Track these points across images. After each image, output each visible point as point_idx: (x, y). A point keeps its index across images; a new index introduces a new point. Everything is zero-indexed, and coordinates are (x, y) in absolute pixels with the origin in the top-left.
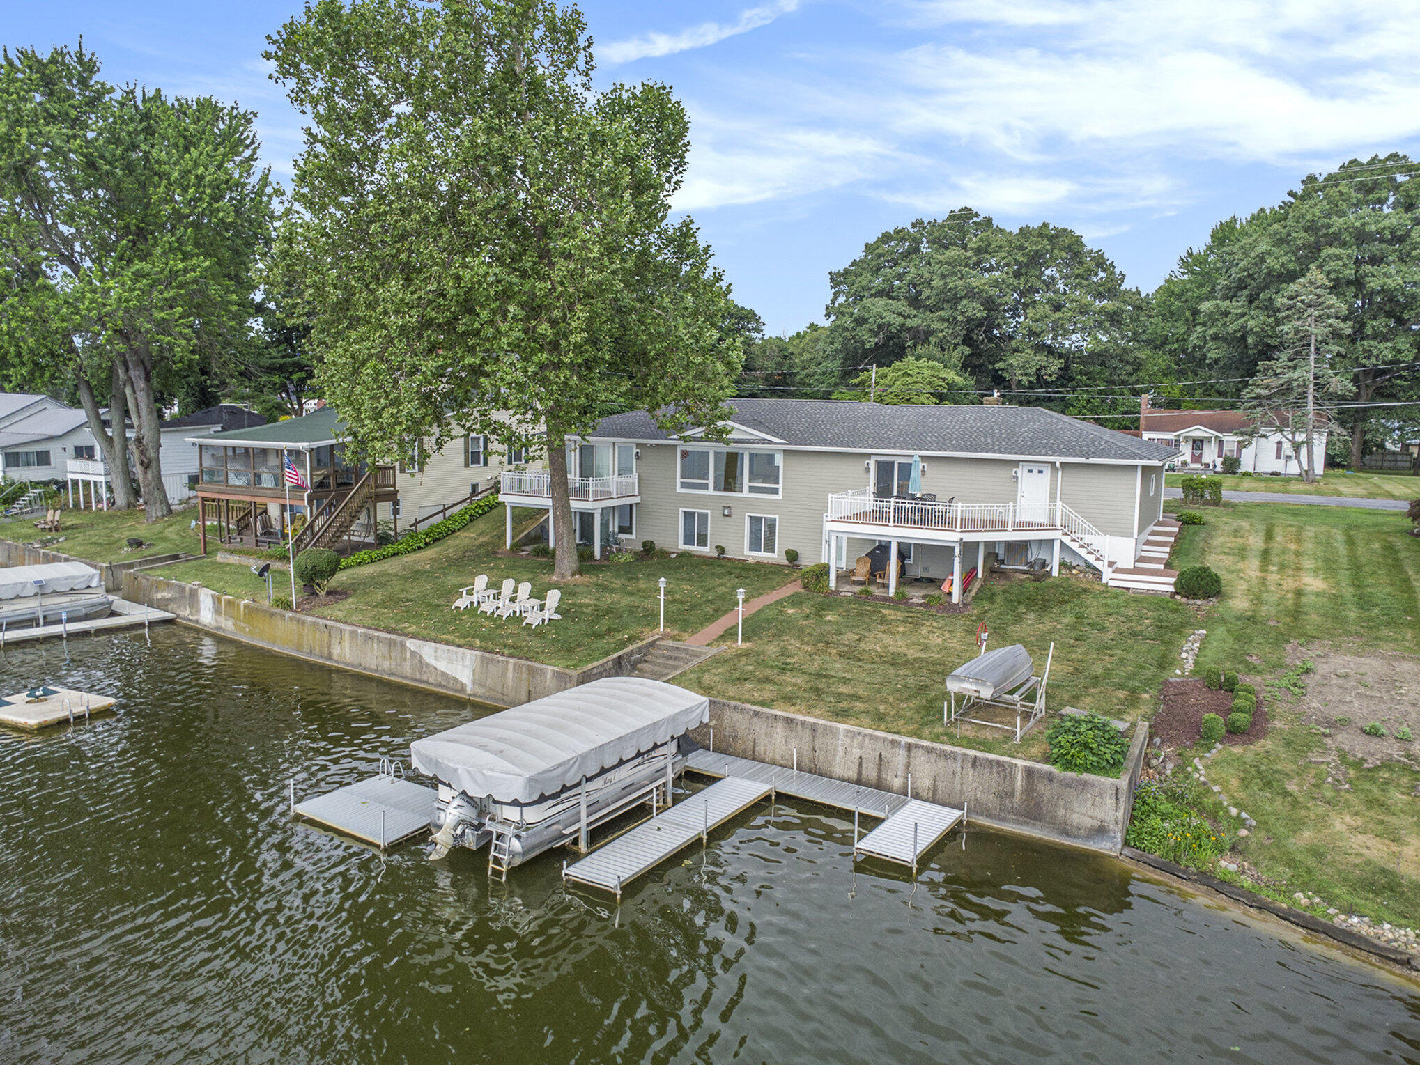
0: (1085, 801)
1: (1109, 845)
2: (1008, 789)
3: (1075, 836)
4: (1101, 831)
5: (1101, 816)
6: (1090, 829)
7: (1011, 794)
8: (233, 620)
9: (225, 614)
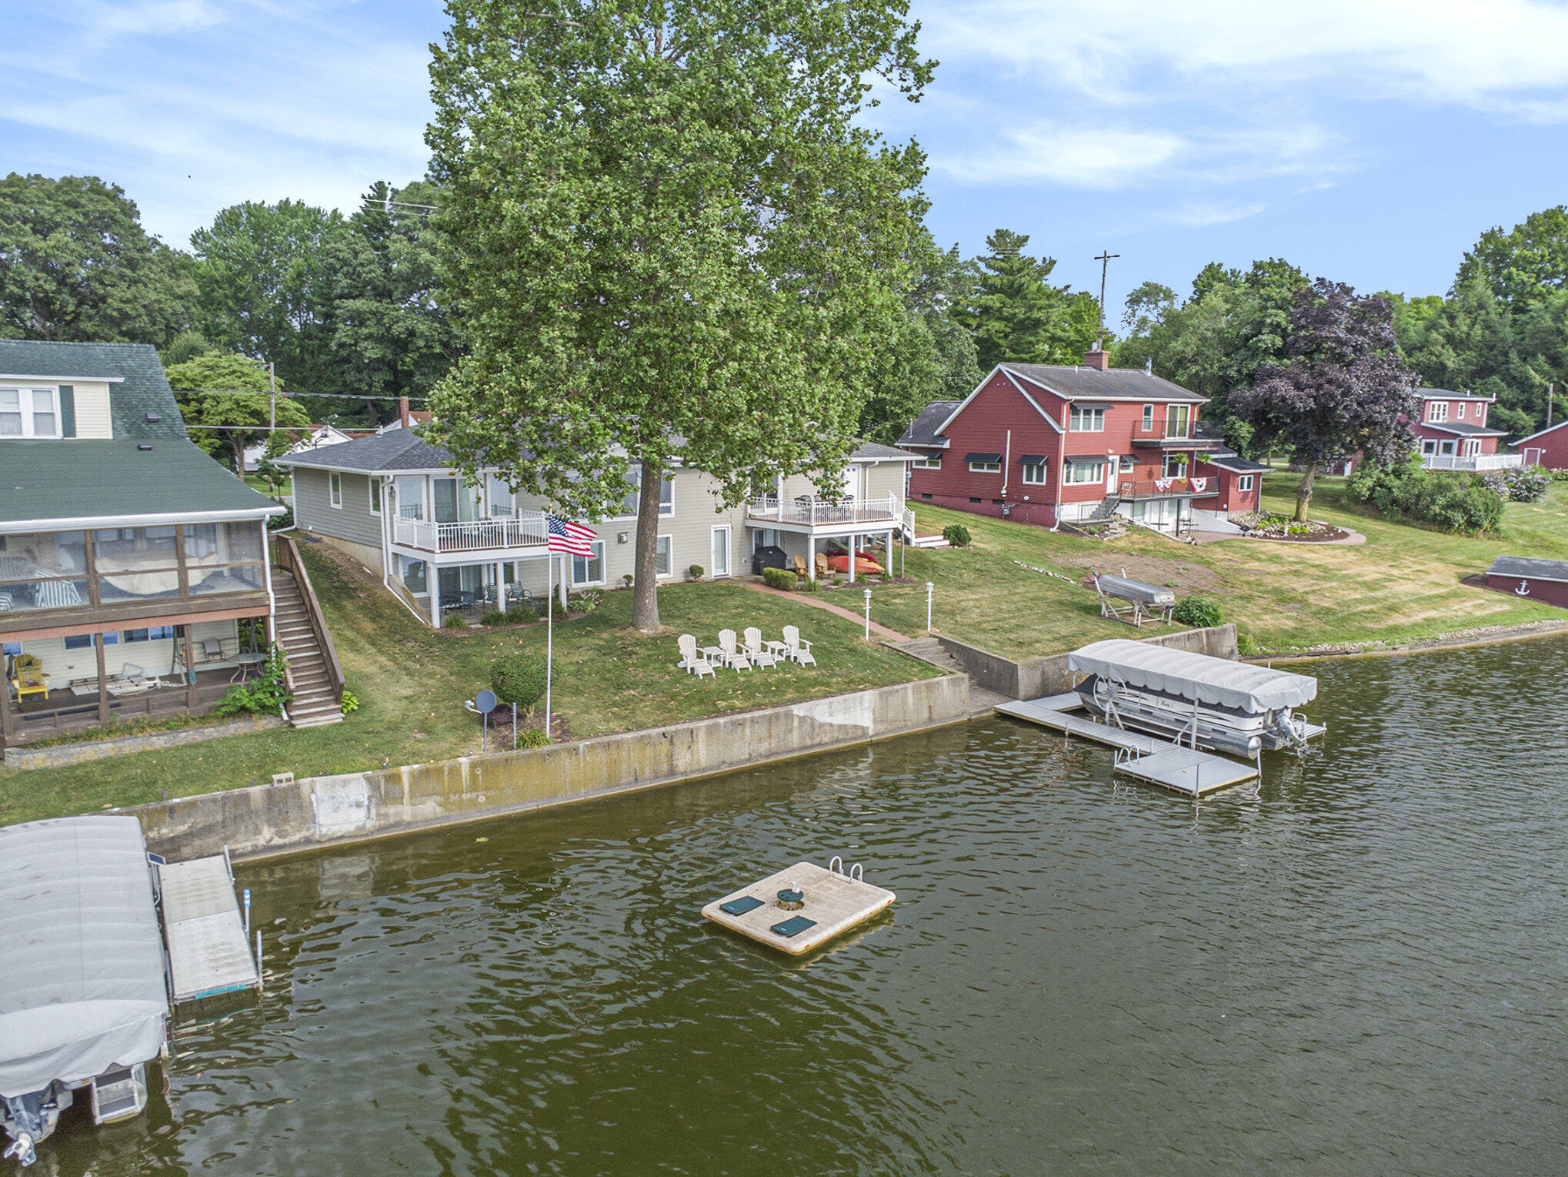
8: (438, 798)
9: (412, 796)
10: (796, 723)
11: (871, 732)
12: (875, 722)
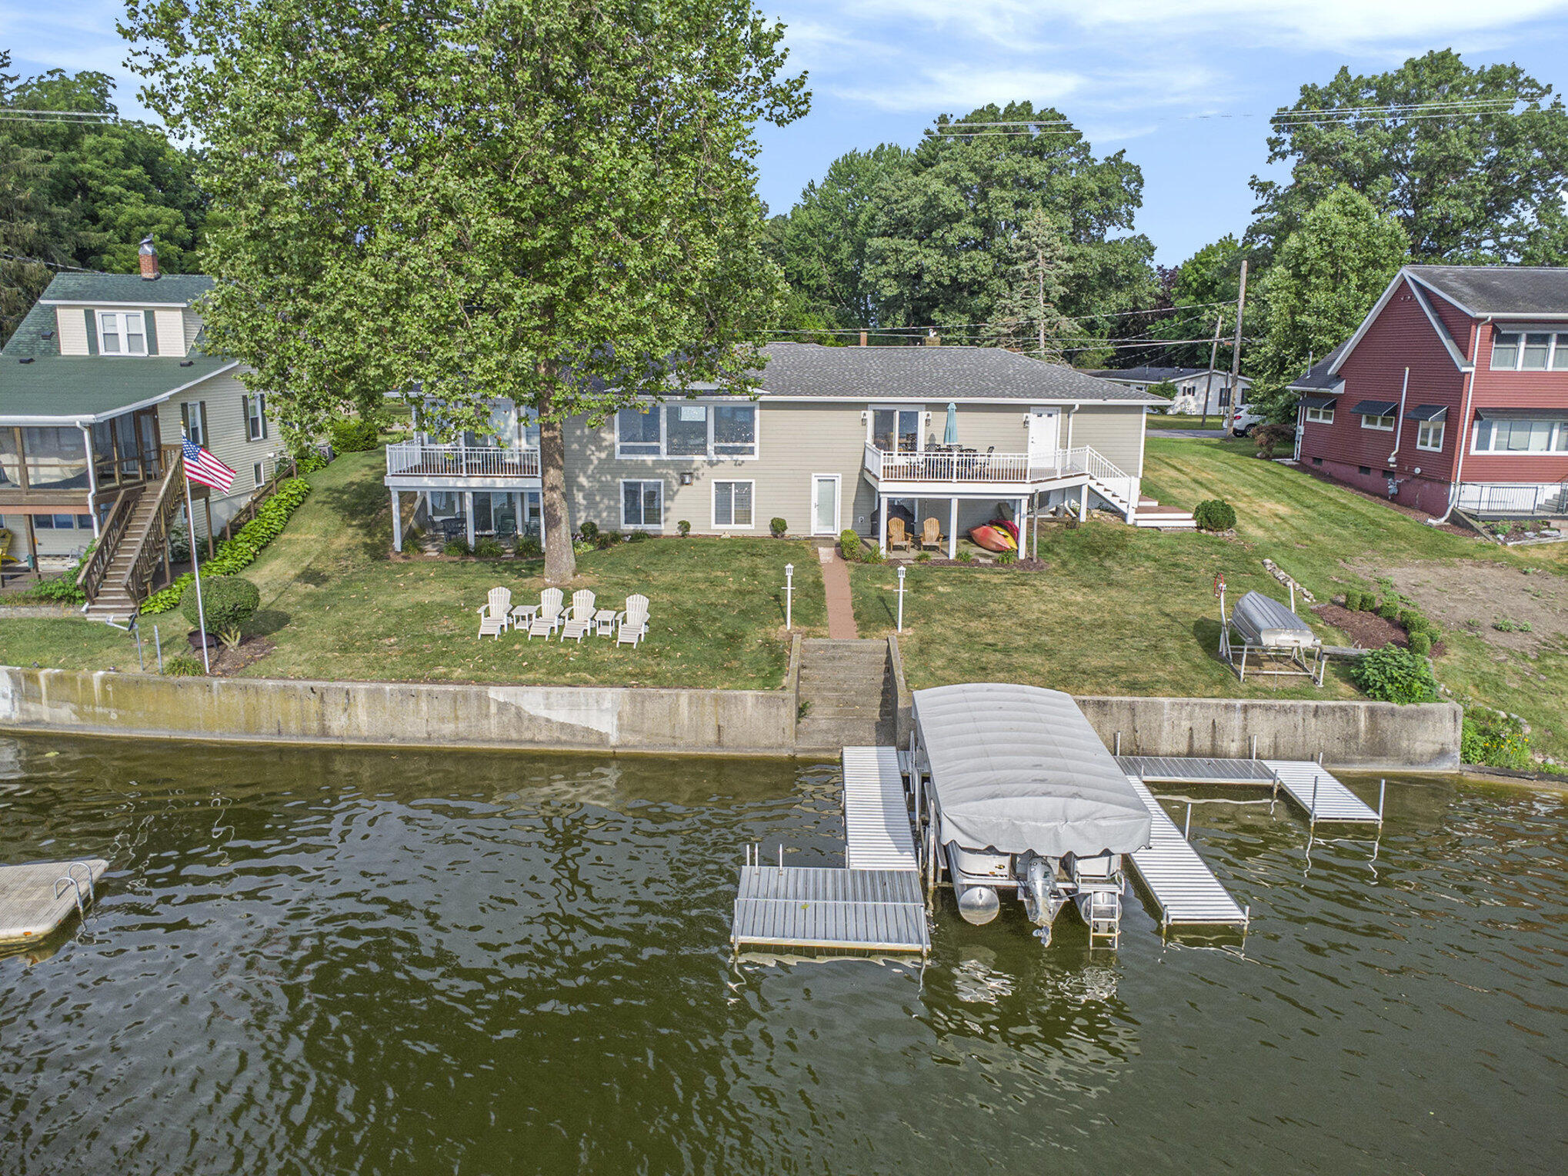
0: (1426, 729)
1: (1450, 765)
2: (1351, 731)
3: (1419, 763)
4: (1442, 754)
5: (1441, 739)
6: (1432, 754)
7: (1356, 736)
8: (73, 706)
9: (49, 698)
10: (493, 709)
11: (613, 740)
12: (621, 728)
